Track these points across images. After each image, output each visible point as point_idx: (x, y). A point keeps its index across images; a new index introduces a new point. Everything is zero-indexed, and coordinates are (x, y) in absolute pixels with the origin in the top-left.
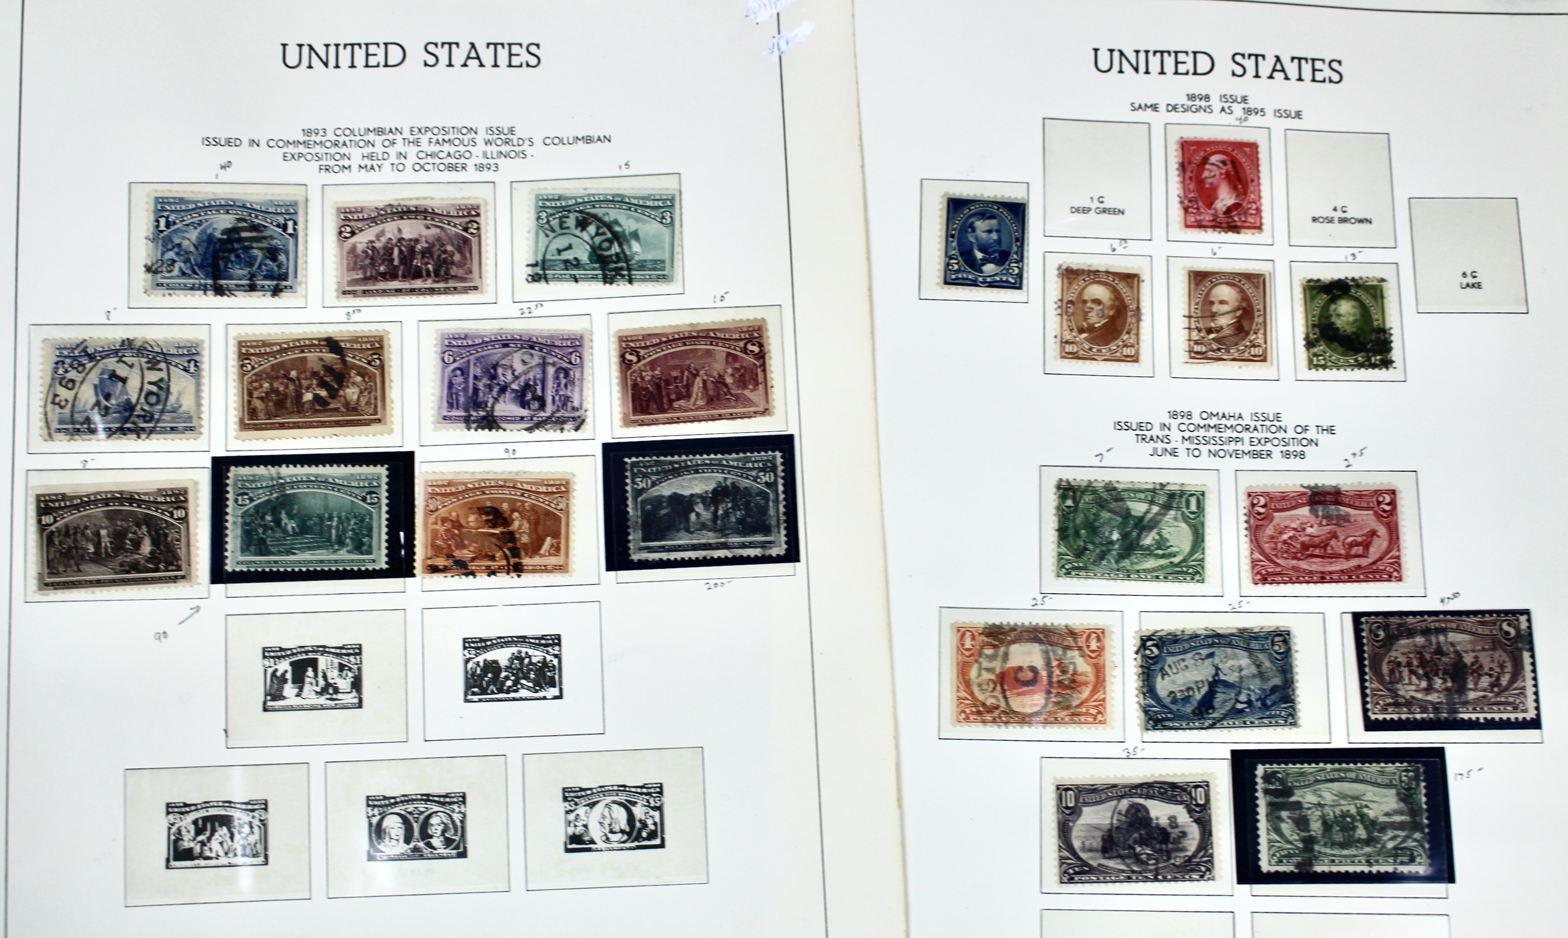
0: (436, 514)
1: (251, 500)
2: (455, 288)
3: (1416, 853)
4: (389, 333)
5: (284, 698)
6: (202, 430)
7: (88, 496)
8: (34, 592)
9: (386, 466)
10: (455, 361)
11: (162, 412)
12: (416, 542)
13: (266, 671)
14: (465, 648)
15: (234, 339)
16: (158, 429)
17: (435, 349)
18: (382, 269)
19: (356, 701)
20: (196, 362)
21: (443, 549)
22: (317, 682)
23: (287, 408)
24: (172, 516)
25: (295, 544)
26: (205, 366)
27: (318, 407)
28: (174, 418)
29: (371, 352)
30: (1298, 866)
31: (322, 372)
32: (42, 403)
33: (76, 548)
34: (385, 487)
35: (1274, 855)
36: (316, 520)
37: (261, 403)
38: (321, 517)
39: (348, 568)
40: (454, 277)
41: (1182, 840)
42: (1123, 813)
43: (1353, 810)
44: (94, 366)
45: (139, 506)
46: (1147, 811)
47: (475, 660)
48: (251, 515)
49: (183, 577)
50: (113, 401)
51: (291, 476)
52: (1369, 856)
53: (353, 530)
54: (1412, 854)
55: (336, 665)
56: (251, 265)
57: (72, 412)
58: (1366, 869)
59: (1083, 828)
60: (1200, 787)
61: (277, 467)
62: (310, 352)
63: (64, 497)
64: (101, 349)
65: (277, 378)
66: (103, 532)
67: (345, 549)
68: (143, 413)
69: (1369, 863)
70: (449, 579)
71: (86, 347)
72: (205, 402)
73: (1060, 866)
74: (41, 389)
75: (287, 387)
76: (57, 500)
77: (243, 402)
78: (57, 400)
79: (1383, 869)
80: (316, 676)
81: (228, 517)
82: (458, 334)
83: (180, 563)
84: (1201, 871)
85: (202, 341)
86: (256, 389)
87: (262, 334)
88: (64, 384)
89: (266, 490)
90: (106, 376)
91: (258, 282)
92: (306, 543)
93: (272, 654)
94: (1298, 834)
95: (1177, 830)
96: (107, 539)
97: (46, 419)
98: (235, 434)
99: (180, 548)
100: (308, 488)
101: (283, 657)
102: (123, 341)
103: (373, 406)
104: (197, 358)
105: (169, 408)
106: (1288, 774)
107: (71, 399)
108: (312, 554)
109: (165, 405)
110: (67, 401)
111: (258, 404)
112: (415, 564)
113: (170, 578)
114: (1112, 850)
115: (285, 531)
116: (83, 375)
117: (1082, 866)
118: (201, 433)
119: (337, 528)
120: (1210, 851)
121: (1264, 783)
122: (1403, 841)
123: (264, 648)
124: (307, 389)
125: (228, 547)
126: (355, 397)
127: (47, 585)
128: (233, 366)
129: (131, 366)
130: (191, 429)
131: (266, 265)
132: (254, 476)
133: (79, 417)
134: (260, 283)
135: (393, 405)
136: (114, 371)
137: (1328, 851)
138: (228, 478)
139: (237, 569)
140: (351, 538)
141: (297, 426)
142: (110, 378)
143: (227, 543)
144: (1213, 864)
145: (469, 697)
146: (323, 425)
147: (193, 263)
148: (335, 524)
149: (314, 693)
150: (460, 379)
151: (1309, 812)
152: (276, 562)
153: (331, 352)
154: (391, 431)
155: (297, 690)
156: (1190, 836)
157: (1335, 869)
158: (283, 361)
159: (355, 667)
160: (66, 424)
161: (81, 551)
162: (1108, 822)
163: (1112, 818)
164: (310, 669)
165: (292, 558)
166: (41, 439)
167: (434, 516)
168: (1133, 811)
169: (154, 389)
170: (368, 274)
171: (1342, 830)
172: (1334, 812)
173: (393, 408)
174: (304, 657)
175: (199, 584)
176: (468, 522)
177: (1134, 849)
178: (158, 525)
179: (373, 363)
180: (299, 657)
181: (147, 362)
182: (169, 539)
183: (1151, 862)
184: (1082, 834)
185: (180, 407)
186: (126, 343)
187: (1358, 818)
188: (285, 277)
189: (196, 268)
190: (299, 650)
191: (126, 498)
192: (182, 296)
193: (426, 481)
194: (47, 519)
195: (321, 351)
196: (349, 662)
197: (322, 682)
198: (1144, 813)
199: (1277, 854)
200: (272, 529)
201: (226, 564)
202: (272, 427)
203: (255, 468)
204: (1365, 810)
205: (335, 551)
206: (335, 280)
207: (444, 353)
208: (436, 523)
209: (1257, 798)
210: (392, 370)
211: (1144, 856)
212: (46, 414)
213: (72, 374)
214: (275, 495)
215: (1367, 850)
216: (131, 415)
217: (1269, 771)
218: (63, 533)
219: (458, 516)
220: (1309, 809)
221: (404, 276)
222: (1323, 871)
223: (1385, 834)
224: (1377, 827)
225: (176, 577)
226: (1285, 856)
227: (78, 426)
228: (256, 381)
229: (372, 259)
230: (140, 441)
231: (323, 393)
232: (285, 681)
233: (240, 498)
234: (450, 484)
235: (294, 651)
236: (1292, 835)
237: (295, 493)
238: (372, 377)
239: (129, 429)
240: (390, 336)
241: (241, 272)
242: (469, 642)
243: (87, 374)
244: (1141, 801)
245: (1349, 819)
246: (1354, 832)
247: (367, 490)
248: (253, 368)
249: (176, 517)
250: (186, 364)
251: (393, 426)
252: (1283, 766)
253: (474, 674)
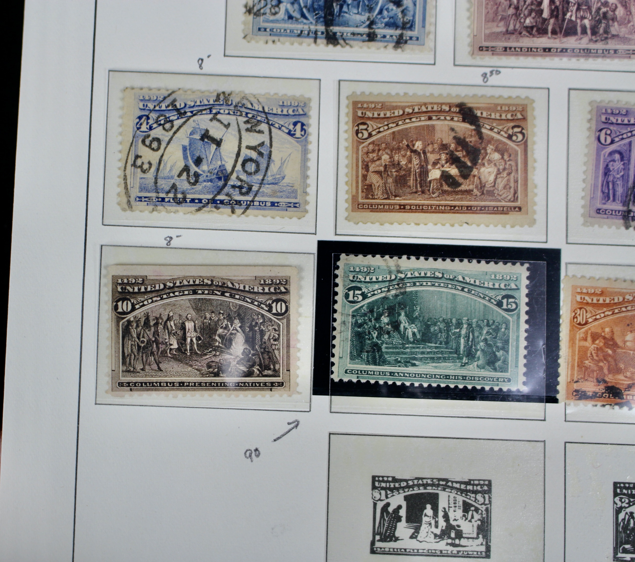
0: (586, 327)
1: (365, 296)
2: (615, 51)
4: (533, 101)
5: (397, 539)
6: (308, 207)
7: (173, 281)
8: (107, 392)
9: (527, 265)
10: (612, 142)
11: (262, 183)
12: (560, 361)
13: (375, 505)
14: (616, 494)
15: (347, 98)
16: (256, 203)
17: (588, 125)
18: (528, 22)
19: (483, 548)
20: (303, 125)
21: (593, 371)
22: (437, 522)
23: (409, 187)
24: (270, 311)
25: (416, 353)
26: (312, 130)
27: (446, 188)
28: (275, 192)
29: (512, 124)
31: (453, 146)
32: (121, 164)
33: (157, 342)
34: (524, 291)
36: (442, 326)
37: (379, 179)
38: (448, 323)
39: (479, 387)
40: (614, 36)
44: (185, 122)
45: (232, 296)
47: (629, 510)
48: (365, 315)
49: (281, 384)
50: (204, 167)
51: (414, 270)
53: (486, 340)
55: (461, 503)
56: (371, 9)
57: (156, 179)
61: (395, 258)
62: (439, 119)
63: (144, 281)
64: (192, 104)
65: (399, 149)
66: (189, 325)
67: (475, 363)
68: (239, 184)
70: (599, 408)
71: (175, 100)
72: (312, 173)
74: (120, 147)
75: (410, 161)
76: (136, 284)
77: (357, 177)
78: (139, 162)
80: (436, 514)
81: (335, 316)
82: (619, 109)
83: (277, 367)
85: (310, 100)
86: (373, 161)
87: (380, 94)
88: (147, 142)
89: (382, 285)
90: (198, 137)
91: (378, 31)
92: (428, 353)
93: (383, 485)
96: (194, 334)
97: (126, 183)
98: (346, 214)
99: (279, 349)
100: (433, 285)
101: (397, 489)
102: (218, 96)
103: (512, 190)
104: (303, 119)
105: (269, 178)
107: (155, 163)
108: (436, 367)
109: (265, 176)
110: (150, 164)
111: (374, 179)
112: (558, 387)
113: (265, 384)
115: (403, 336)
116: (171, 133)
118: (306, 211)
119: (467, 337)
123: (374, 477)
124: (435, 164)
125: (334, 351)
126: (492, 178)
127: (121, 384)
128: (346, 131)
129: (227, 126)
130: (295, 205)
131: (387, 9)
132: (369, 267)
133: (164, 184)
134: (380, 31)
135: (536, 191)
136: (207, 131)
138: (338, 268)
139: (346, 380)
140: (483, 350)
141: (420, 209)
142: (202, 139)
143: (334, 346)
145: (620, 555)
146: (453, 209)
147: (302, 5)
148: (463, 332)
149: (433, 536)
150: (618, 165)
152: (392, 374)
153: (464, 121)
154: (532, 223)
155: (413, 531)
158: (406, 129)
159: (484, 507)
160: (149, 192)
161: (162, 347)
164: (429, 506)
165: (411, 369)
166: (118, 207)
167: (583, 330)
169: (254, 155)
170: (511, 27)
173: (536, 195)
174: (422, 490)
175: (299, 393)
176: (625, 342)
178: (253, 319)
179: (514, 138)
180: (416, 491)
181: (247, 122)
182: (266, 337)
185: (283, 178)
186: (222, 97)
188: (410, 25)
189: (305, 10)
190: (416, 482)
191: (217, 286)
192: (287, 44)
193: (574, 287)
194: (124, 306)
195: (452, 119)
196: (476, 500)
197: (442, 523)
200: (388, 333)
201: (332, 373)
202: (390, 209)
203: (370, 256)
205: (463, 365)
206: (469, 31)
207: (601, 130)
208: (585, 339)
210: (536, 147)
212: (125, 179)
213: (158, 132)
214: (393, 292)
216: (225, 185)
218: (142, 323)
219: (612, 332)
221: (554, 32)
225: (272, 384)
227: (162, 195)
228: (373, 151)
229: (517, 8)
230: (234, 216)
231: (454, 171)
232: (399, 519)
233: (351, 293)
234: (602, 293)
235: (411, 483)
237: (416, 292)
238: (512, 155)
239: (222, 202)
240: (535, 105)
241: (358, 17)
242: (620, 488)
243: (175, 133)
247: (504, 293)
248: (370, 135)
249: (274, 311)
250: (291, 127)
251: (536, 217)
253: (625, 528)
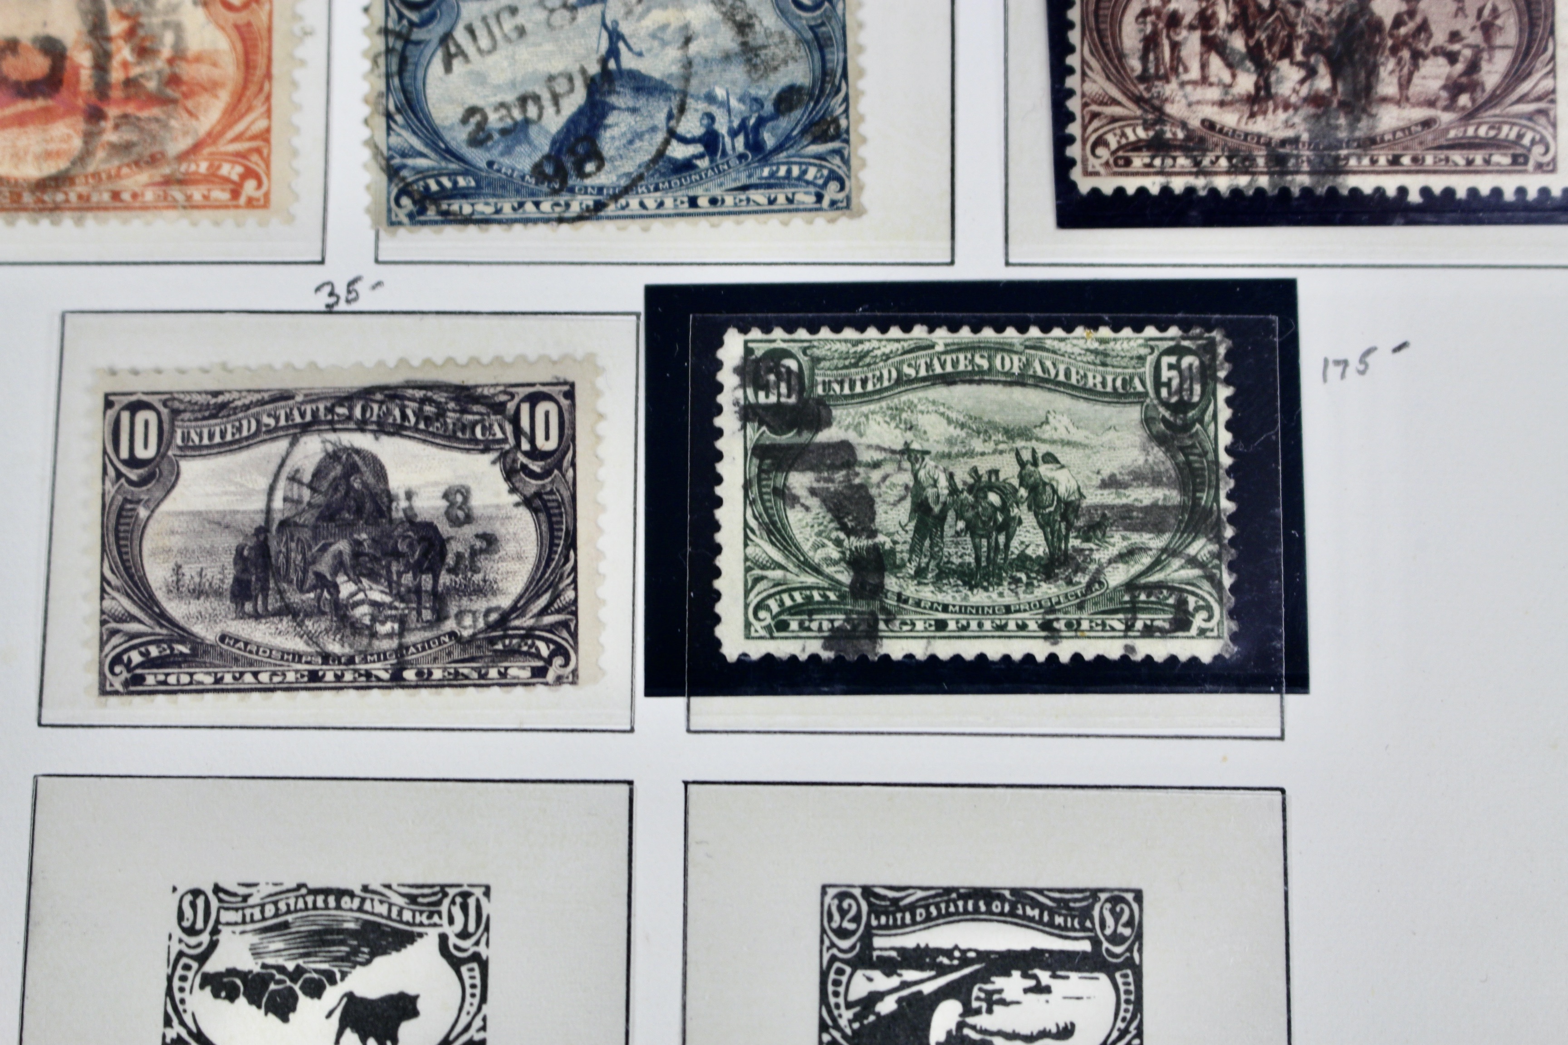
3: (1192, 601)
30: (833, 638)
35: (761, 606)
41: (482, 562)
42: (307, 478)
43: (1009, 471)
46: (380, 473)
52: (1051, 610)
54: (1182, 604)
58: (1041, 650)
59: (177, 524)
60: (548, 397)
69: (1048, 628)
73: (103, 644)
79: (1090, 650)
84: (538, 656)
94: (838, 543)
95: (468, 531)
106: (816, 361)
114: (265, 590)
117: (170, 641)
120: (570, 595)
121: (743, 386)
122: (1157, 564)
137: (927, 593)
144: (574, 635)
151: (876, 476)
156: (509, 548)
157: (944, 650)
162: (260, 504)
163: (272, 490)
168: (338, 470)
171: (971, 528)
172: (951, 476)
177: (335, 588)
183: (387, 627)
184: (176, 542)
187: (1023, 492)
198: (371, 480)
199: (773, 604)
204: (1045, 471)
209: (719, 433)
211: (364, 609)
215: (1046, 590)
217: (760, 350)
220: (876, 465)
222: (910, 657)
223: (1103, 541)
224: (1080, 523)
226: (795, 610)
236: (816, 547)
244: (363, 441)
245: (994, 498)
246: (1009, 539)
252: (802, 334)
